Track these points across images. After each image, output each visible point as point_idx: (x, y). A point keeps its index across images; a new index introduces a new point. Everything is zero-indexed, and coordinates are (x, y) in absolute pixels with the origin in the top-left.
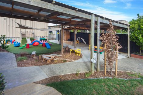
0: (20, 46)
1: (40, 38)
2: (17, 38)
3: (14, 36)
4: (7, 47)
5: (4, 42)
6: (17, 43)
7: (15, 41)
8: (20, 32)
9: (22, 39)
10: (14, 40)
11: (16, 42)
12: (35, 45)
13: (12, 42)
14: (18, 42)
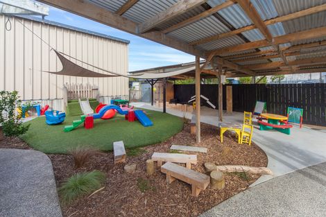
0: (66, 124)
1: (110, 99)
2: (55, 102)
3: (45, 96)
4: (24, 130)
5: (11, 114)
6: (55, 114)
7: (49, 110)
8: (62, 86)
9: (68, 102)
10: (47, 107)
11: (52, 112)
12: (104, 117)
13: (42, 112)
14: (57, 112)
